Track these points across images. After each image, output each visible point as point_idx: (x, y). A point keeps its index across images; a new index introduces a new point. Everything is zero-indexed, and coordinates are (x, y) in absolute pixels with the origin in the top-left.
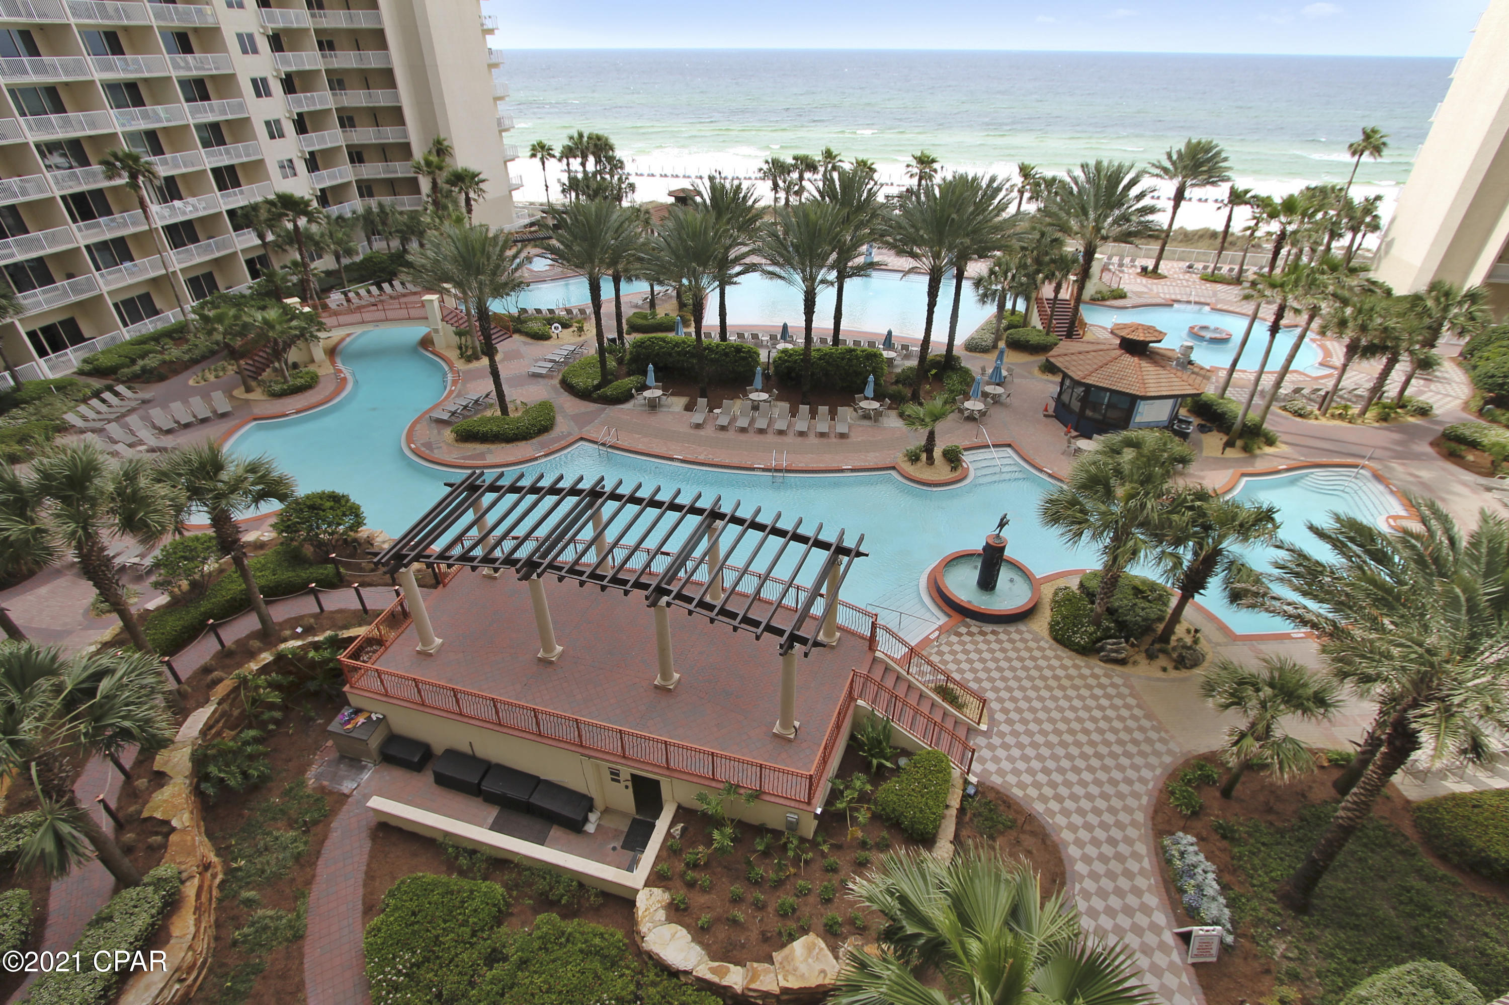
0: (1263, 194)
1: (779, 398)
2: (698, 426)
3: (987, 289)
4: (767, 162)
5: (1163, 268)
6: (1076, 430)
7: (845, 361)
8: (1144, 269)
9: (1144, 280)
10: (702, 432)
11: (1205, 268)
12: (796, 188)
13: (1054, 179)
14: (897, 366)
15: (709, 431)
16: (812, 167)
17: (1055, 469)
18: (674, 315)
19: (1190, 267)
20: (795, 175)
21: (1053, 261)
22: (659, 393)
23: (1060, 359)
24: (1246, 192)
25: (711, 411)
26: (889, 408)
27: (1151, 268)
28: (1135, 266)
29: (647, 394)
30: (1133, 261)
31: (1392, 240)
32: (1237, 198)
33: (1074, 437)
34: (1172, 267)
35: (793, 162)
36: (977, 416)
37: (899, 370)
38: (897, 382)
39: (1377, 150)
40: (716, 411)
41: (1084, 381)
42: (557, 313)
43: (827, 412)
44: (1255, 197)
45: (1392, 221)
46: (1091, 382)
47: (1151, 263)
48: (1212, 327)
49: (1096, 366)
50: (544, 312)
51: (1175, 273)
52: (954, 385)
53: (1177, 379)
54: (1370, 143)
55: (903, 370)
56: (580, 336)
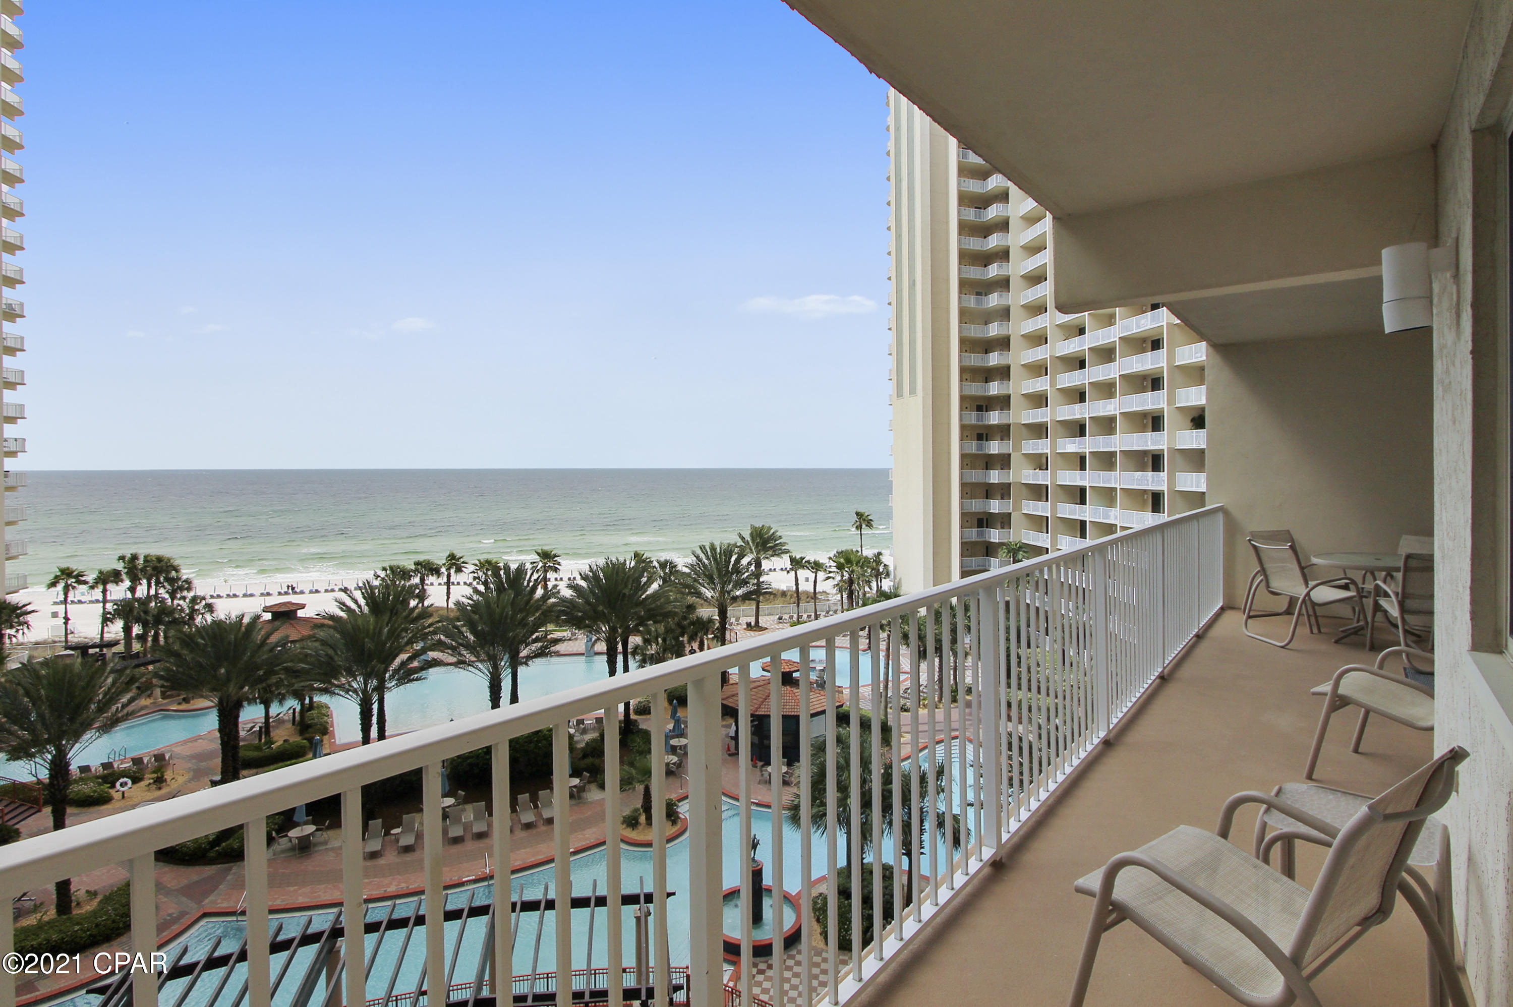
0: (812, 560)
1: (467, 800)
2: (374, 855)
3: (644, 655)
4: (384, 569)
5: (762, 623)
6: (760, 761)
7: (532, 745)
8: (749, 625)
9: (752, 633)
10: (382, 861)
11: (791, 617)
12: (417, 591)
14: (577, 742)
15: (390, 857)
16: (436, 571)
17: (759, 798)
18: (296, 739)
19: (780, 618)
20: (416, 580)
21: (692, 623)
22: (311, 828)
23: (730, 700)
24: (802, 559)
25: (387, 833)
26: (589, 782)
27: (753, 624)
28: (741, 624)
29: (294, 833)
30: (738, 619)
31: (900, 579)
32: (797, 564)
33: (763, 766)
34: (767, 620)
35: (413, 567)
36: (674, 768)
37: (582, 745)
38: (585, 756)
39: (869, 524)
40: (394, 831)
41: (757, 713)
42: (116, 766)
43: (528, 799)
44: (808, 562)
45: (895, 569)
46: (763, 713)
47: (752, 620)
48: (817, 660)
49: (761, 700)
50: (93, 770)
51: (771, 624)
52: (639, 747)
53: (822, 697)
54: (863, 521)
55: (587, 744)
56: (160, 788)
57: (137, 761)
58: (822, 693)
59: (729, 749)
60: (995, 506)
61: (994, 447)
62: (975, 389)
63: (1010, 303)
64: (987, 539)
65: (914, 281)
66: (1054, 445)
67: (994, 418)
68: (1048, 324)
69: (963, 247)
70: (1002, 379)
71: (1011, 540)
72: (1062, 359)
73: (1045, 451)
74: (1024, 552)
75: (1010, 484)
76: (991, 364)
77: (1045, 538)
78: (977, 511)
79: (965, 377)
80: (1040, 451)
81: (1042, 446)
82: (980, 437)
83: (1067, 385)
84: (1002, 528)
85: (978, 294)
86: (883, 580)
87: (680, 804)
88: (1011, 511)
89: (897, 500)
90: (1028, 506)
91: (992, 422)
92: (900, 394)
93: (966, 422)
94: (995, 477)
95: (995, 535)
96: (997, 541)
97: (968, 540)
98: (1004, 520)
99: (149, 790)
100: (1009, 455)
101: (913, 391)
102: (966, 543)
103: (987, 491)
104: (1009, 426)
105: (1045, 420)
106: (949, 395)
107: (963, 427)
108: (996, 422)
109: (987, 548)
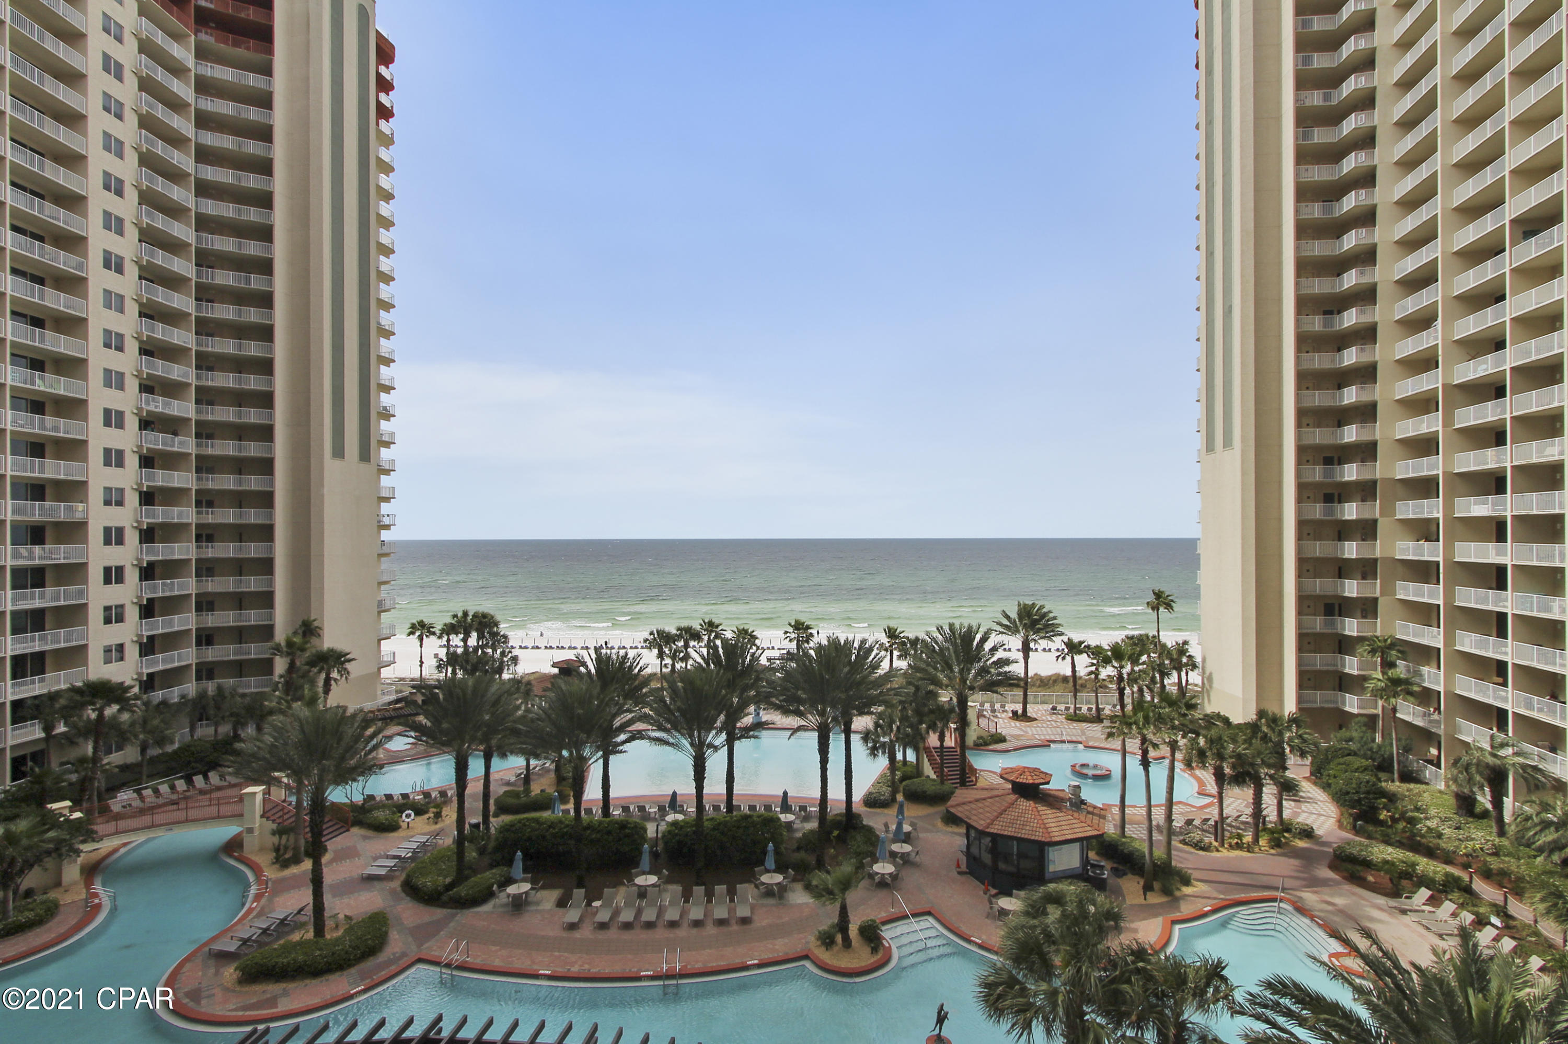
0: (1093, 643)
1: (669, 881)
2: (572, 927)
3: (875, 742)
4: (652, 633)
5: (1032, 710)
6: (994, 887)
7: (741, 831)
8: (1015, 713)
9: (1018, 723)
10: (577, 934)
11: (1067, 709)
12: (682, 655)
13: (917, 639)
14: (797, 830)
15: (586, 932)
16: (697, 636)
18: (552, 791)
19: (1054, 708)
20: (680, 644)
21: (932, 712)
22: (526, 887)
23: (960, 809)
24: (1081, 643)
25: (589, 904)
26: (794, 880)
27: (1020, 712)
28: (1006, 711)
29: (512, 890)
30: (1003, 706)
31: (1211, 674)
32: (1074, 649)
33: (995, 896)
34: (1039, 710)
35: (678, 632)
36: (889, 880)
37: (799, 835)
38: (799, 849)
39: (1169, 606)
40: (597, 904)
41: (988, 830)
42: (411, 797)
43: (725, 891)
44: (1088, 647)
45: (1204, 660)
46: (995, 831)
47: (1019, 708)
48: (1091, 765)
49: (995, 814)
50: (395, 798)
51: (1043, 715)
52: (859, 846)
53: (1074, 821)
54: (1161, 601)
55: (804, 834)
56: (436, 823)
57: (427, 794)
58: (1076, 815)
59: (958, 866)
60: (1352, 588)
61: (1351, 511)
62: (1320, 436)
63: (1377, 319)
64: (1339, 631)
65: (1231, 307)
66: (1449, 507)
67: (1351, 472)
68: (1440, 342)
69: (1304, 254)
70: (1363, 421)
71: (1378, 633)
72: (1463, 387)
73: (1435, 515)
74: (1399, 651)
75: (1376, 560)
76: (1346, 402)
77: (1435, 633)
78: (1323, 593)
79: (1305, 421)
80: (1426, 516)
81: (1433, 509)
82: (1328, 498)
83: (1472, 423)
84: (1364, 617)
85: (1326, 313)
86: (1190, 673)
87: (883, 928)
88: (1378, 594)
89: (1205, 577)
90: (1406, 589)
91: (1346, 479)
92: (1210, 447)
93: (1308, 479)
94: (1351, 550)
95: (1351, 627)
96: (1355, 634)
97: (1309, 631)
98: (1368, 608)
99: (428, 823)
100: (1375, 521)
101: (1228, 443)
102: (1307, 635)
103: (1340, 569)
104: (1374, 482)
105: (1435, 472)
106: (1280, 446)
107: (1301, 487)
108: (1354, 478)
109: (1340, 642)
